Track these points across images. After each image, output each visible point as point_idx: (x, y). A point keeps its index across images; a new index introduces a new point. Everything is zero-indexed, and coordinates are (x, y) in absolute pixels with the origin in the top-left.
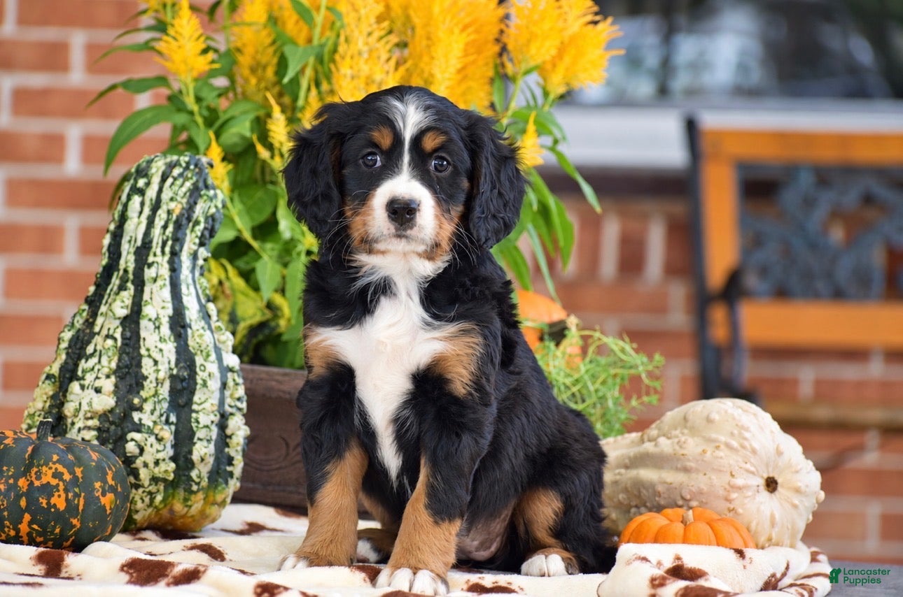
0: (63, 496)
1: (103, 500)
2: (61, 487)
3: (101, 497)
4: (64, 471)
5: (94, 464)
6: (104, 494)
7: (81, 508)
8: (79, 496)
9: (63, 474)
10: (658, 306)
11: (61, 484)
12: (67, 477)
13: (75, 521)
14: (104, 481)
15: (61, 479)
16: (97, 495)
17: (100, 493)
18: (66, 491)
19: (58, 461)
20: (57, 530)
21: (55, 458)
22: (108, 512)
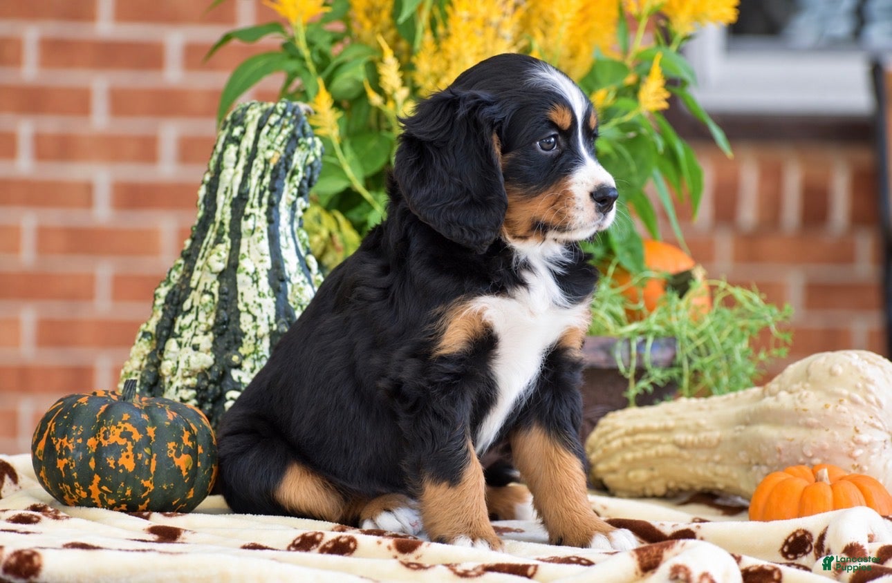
0: (132, 457)
1: (177, 462)
2: (130, 447)
3: (175, 459)
4: (134, 430)
5: (169, 423)
6: (178, 455)
7: (153, 469)
8: (150, 457)
9: (131, 434)
10: (845, 256)
11: (129, 443)
12: (137, 437)
13: (146, 483)
14: (179, 441)
15: (130, 439)
16: (170, 456)
17: (173, 455)
18: (135, 451)
19: (128, 420)
20: (128, 493)
21: (126, 416)
22: (184, 473)
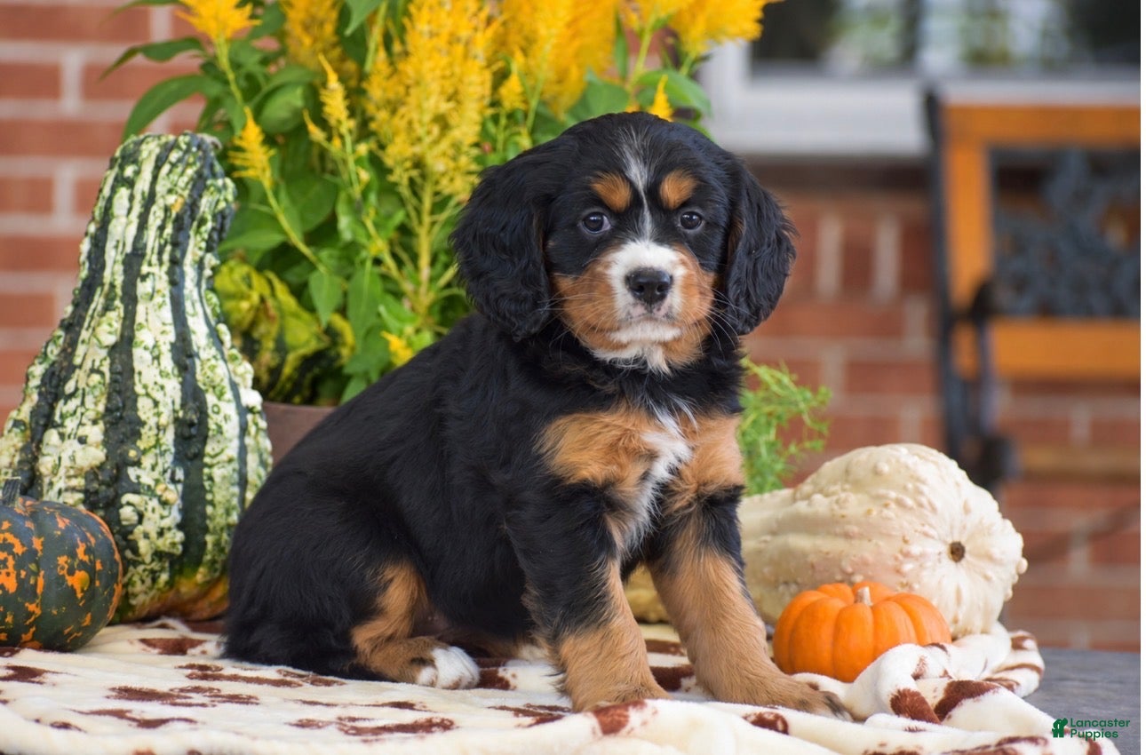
0: (13, 575)
1: (70, 581)
2: (11, 562)
3: (67, 577)
4: (16, 542)
5: (59, 533)
6: (71, 572)
7: (39, 590)
8: (37, 574)
9: (12, 546)
11: (10, 558)
12: (19, 549)
13: (31, 607)
14: (73, 555)
15: (11, 553)
16: (61, 574)
17: (65, 572)
18: (18, 567)
19: (9, 530)
20: (9, 619)
21: (6, 525)
22: (79, 595)
